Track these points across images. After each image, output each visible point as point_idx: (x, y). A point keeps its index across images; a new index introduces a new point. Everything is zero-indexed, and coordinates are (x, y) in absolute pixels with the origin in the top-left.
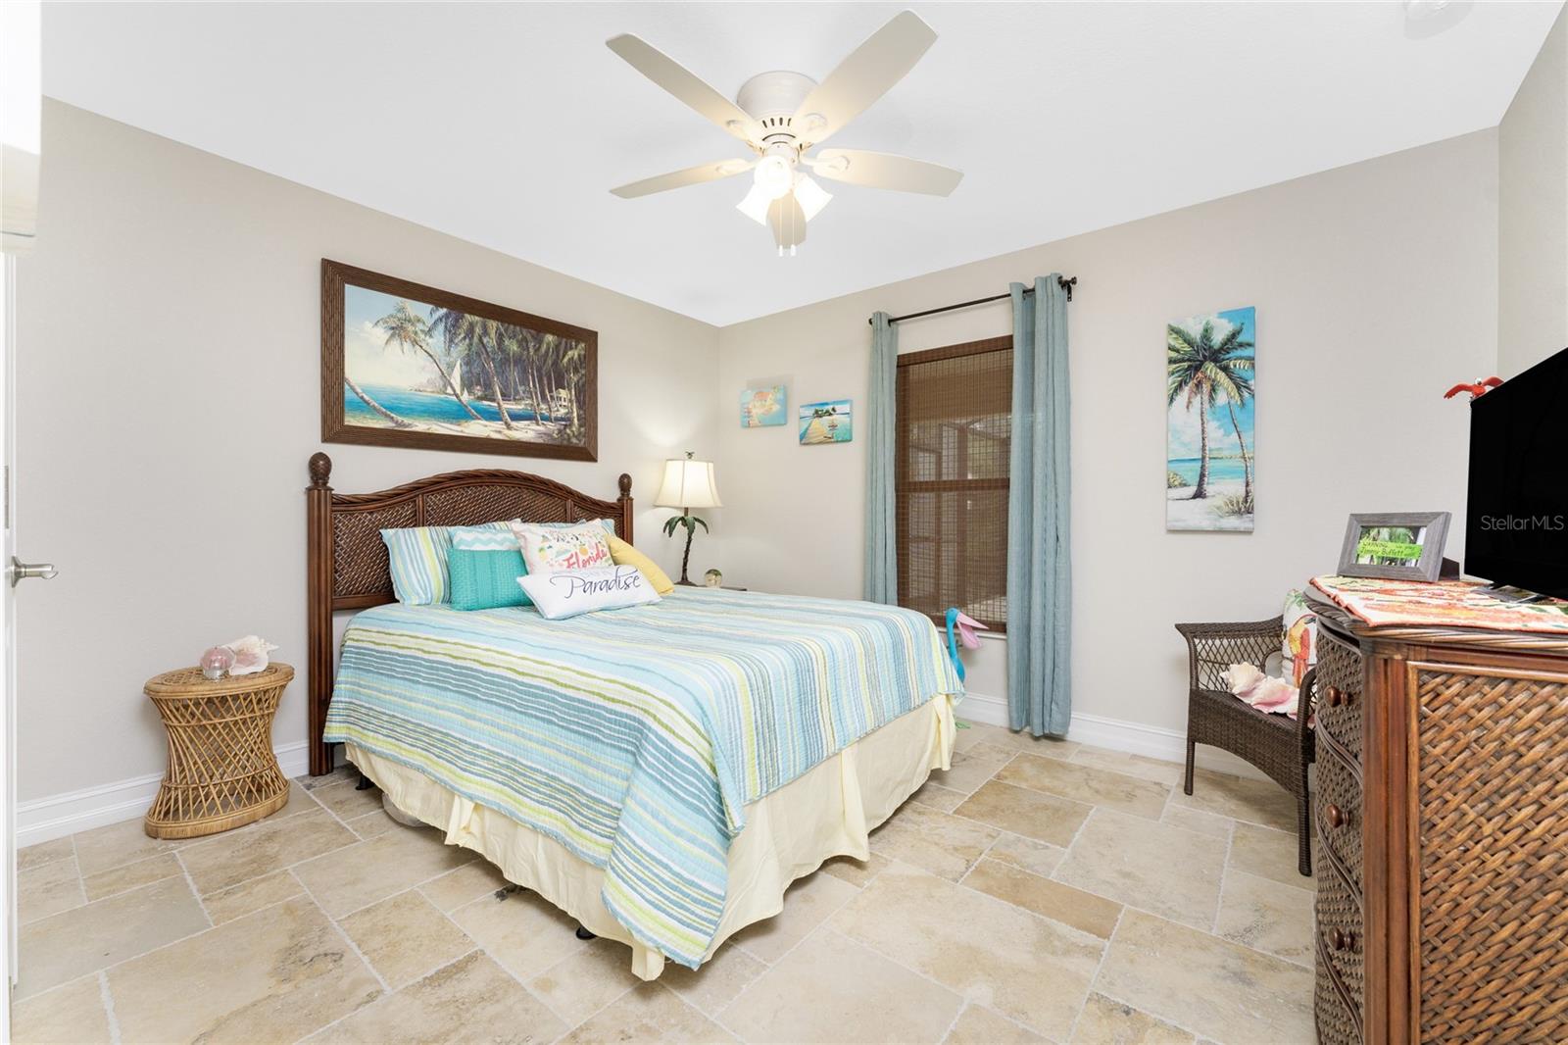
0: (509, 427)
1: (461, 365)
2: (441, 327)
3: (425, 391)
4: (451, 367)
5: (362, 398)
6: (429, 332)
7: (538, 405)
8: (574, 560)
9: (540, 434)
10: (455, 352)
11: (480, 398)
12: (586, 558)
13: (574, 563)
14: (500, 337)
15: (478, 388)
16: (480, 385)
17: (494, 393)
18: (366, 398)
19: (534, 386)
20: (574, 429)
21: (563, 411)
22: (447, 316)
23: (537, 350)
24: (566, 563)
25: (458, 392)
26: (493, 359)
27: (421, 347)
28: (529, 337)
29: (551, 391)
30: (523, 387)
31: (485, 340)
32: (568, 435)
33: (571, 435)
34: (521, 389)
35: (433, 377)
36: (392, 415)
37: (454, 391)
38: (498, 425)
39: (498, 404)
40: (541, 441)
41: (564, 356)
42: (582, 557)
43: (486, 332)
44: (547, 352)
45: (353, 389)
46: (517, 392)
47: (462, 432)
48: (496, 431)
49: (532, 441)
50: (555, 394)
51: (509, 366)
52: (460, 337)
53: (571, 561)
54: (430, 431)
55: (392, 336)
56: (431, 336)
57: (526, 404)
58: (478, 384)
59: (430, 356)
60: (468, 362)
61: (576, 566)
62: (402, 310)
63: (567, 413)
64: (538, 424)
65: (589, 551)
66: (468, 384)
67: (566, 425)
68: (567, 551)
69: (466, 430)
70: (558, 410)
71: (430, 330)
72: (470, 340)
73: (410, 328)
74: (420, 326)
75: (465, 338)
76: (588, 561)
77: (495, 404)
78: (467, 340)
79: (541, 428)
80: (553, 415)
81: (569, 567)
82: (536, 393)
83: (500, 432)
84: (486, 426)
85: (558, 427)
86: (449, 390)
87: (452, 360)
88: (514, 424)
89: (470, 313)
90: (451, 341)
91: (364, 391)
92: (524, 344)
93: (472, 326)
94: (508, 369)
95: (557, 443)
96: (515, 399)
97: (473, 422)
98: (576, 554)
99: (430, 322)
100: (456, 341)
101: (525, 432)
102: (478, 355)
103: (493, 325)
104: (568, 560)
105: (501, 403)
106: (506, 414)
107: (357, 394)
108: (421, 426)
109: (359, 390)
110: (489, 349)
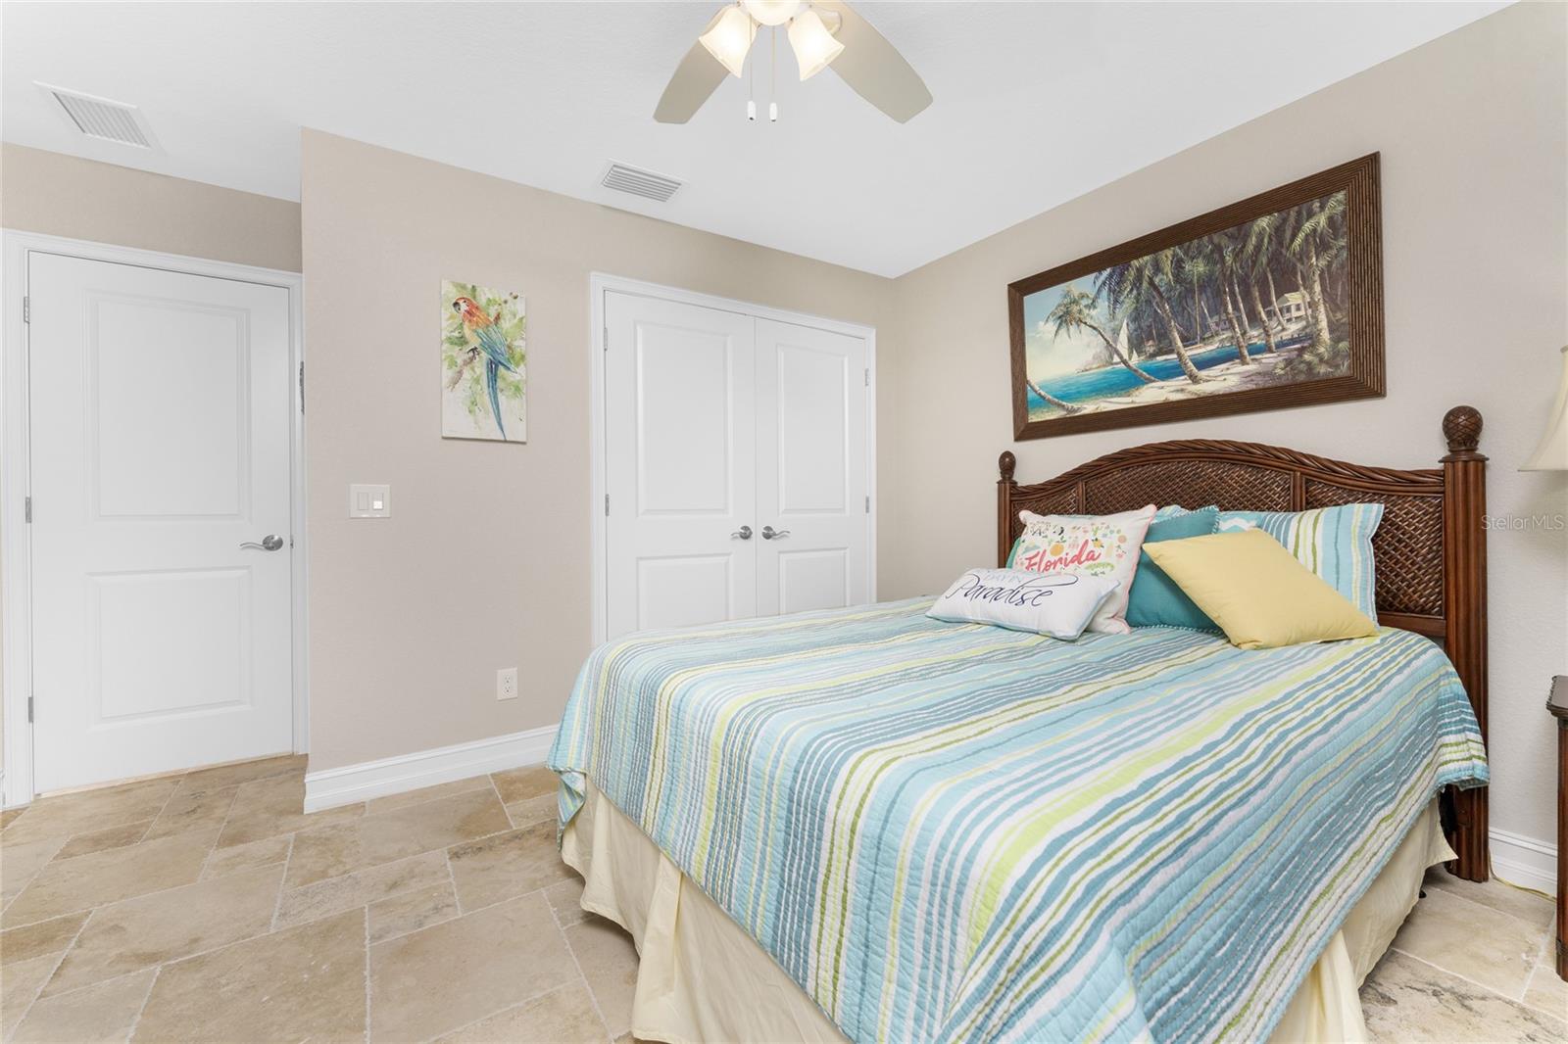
0: (1195, 380)
1: (1128, 324)
2: (1105, 292)
3: (1090, 369)
4: (1116, 332)
5: (1040, 394)
6: (1093, 305)
7: (1244, 334)
8: (1037, 559)
9: (1249, 376)
10: (1120, 313)
11: (1153, 356)
12: (1053, 559)
13: (1035, 564)
14: (1178, 264)
15: (1151, 343)
16: (1153, 339)
17: (1171, 342)
18: (1043, 393)
19: (1236, 308)
20: (1322, 350)
21: (1293, 328)
22: (1111, 276)
23: (1237, 255)
24: (1027, 563)
25: (1126, 357)
26: (1169, 299)
27: (1085, 323)
28: (1224, 241)
29: (1267, 303)
30: (1216, 318)
31: (1157, 280)
32: (1309, 364)
33: (1316, 360)
34: (1211, 322)
35: (1098, 350)
36: (1064, 403)
37: (1121, 357)
38: (1181, 381)
39: (1179, 354)
40: (1251, 386)
41: (1294, 236)
42: (1049, 557)
43: (1158, 268)
44: (1258, 248)
45: (1032, 387)
46: (1205, 327)
47: (1132, 402)
48: (1177, 391)
49: (1235, 390)
50: (1276, 306)
51: (1193, 298)
52: (1126, 292)
53: (1033, 561)
54: (1099, 411)
55: (1060, 324)
56: (1095, 307)
57: (1222, 341)
58: (1150, 337)
59: (1094, 328)
60: (1136, 317)
61: (1035, 567)
62: (1067, 294)
63: (1305, 328)
64: (1244, 363)
65: (1066, 550)
66: (1136, 345)
67: (1302, 351)
68: (1036, 547)
69: (1137, 400)
70: (1284, 329)
71: (1094, 301)
72: (1138, 289)
73: (1075, 308)
74: (1085, 302)
75: (1132, 290)
76: (1055, 564)
77: (1175, 356)
78: (1135, 292)
79: (1252, 367)
80: (1273, 340)
81: (1027, 568)
82: (1239, 319)
83: (1182, 390)
84: (1162, 388)
85: (1285, 355)
86: (1116, 359)
87: (1117, 323)
88: (1203, 374)
89: (1137, 258)
90: (1116, 301)
91: (1040, 388)
92: (1216, 256)
93: (1140, 271)
94: (1190, 302)
95: (1284, 382)
96: (1203, 339)
97: (1145, 386)
98: (1045, 551)
99: (1092, 292)
100: (1122, 298)
101: (1225, 380)
102: (1149, 302)
103: (1167, 256)
104: (1030, 559)
105: (1182, 351)
106: (1190, 364)
107: (1036, 392)
108: (1089, 408)
109: (1037, 388)
110: (1162, 290)
